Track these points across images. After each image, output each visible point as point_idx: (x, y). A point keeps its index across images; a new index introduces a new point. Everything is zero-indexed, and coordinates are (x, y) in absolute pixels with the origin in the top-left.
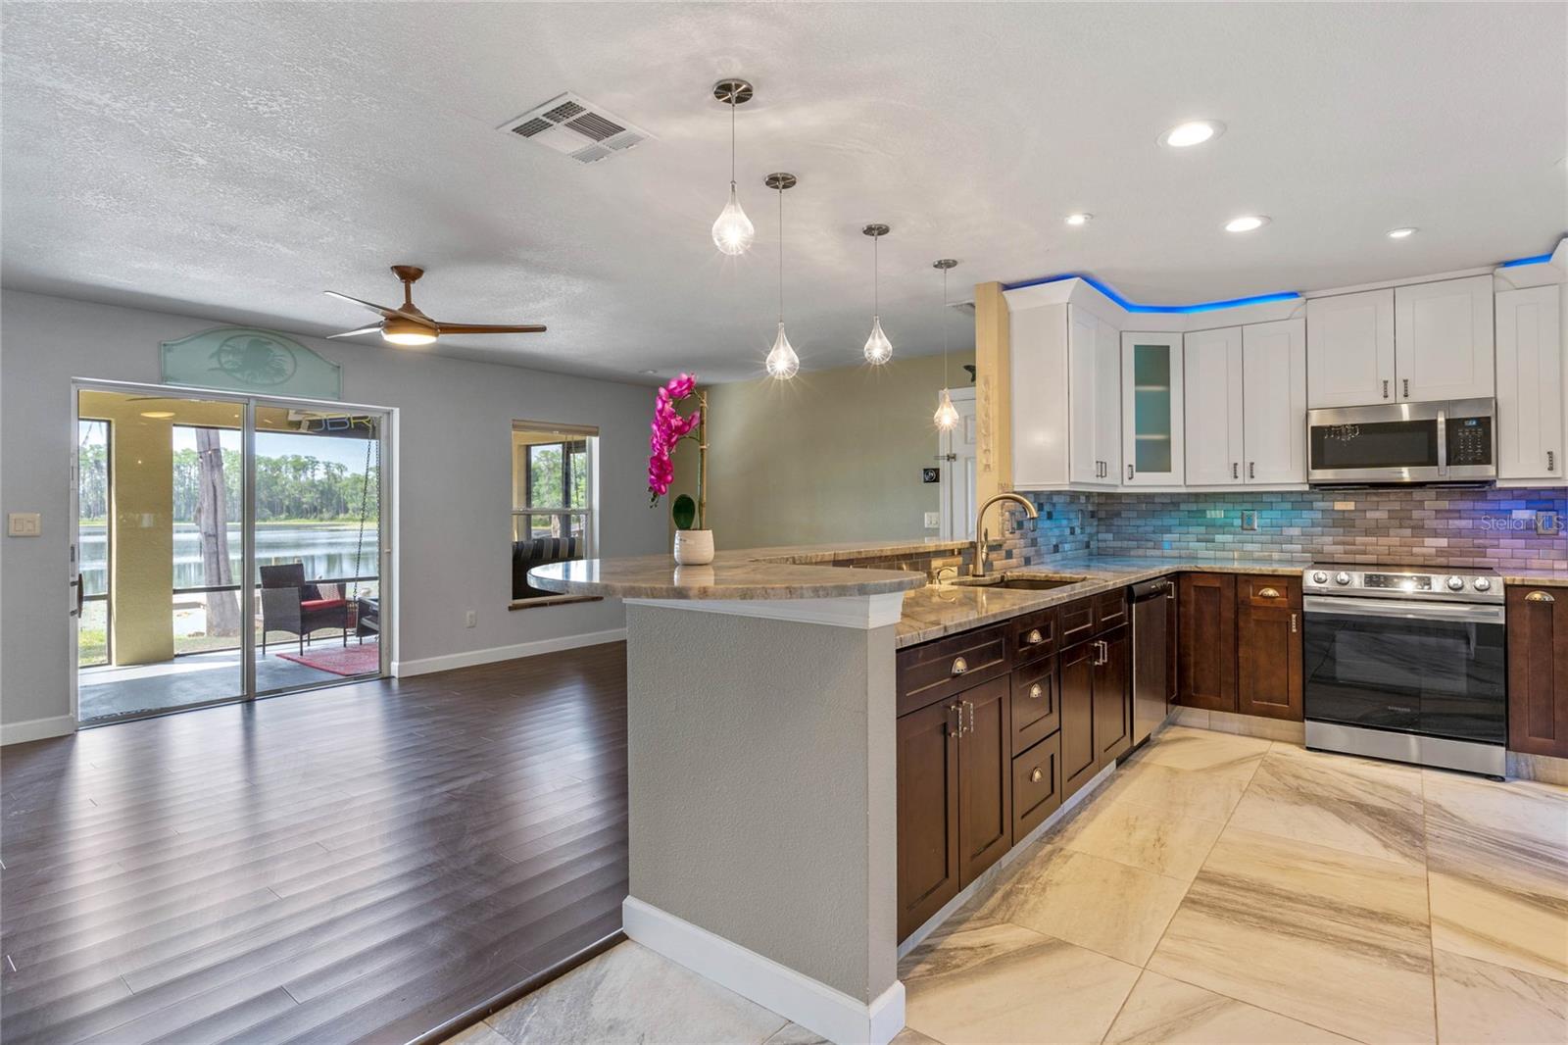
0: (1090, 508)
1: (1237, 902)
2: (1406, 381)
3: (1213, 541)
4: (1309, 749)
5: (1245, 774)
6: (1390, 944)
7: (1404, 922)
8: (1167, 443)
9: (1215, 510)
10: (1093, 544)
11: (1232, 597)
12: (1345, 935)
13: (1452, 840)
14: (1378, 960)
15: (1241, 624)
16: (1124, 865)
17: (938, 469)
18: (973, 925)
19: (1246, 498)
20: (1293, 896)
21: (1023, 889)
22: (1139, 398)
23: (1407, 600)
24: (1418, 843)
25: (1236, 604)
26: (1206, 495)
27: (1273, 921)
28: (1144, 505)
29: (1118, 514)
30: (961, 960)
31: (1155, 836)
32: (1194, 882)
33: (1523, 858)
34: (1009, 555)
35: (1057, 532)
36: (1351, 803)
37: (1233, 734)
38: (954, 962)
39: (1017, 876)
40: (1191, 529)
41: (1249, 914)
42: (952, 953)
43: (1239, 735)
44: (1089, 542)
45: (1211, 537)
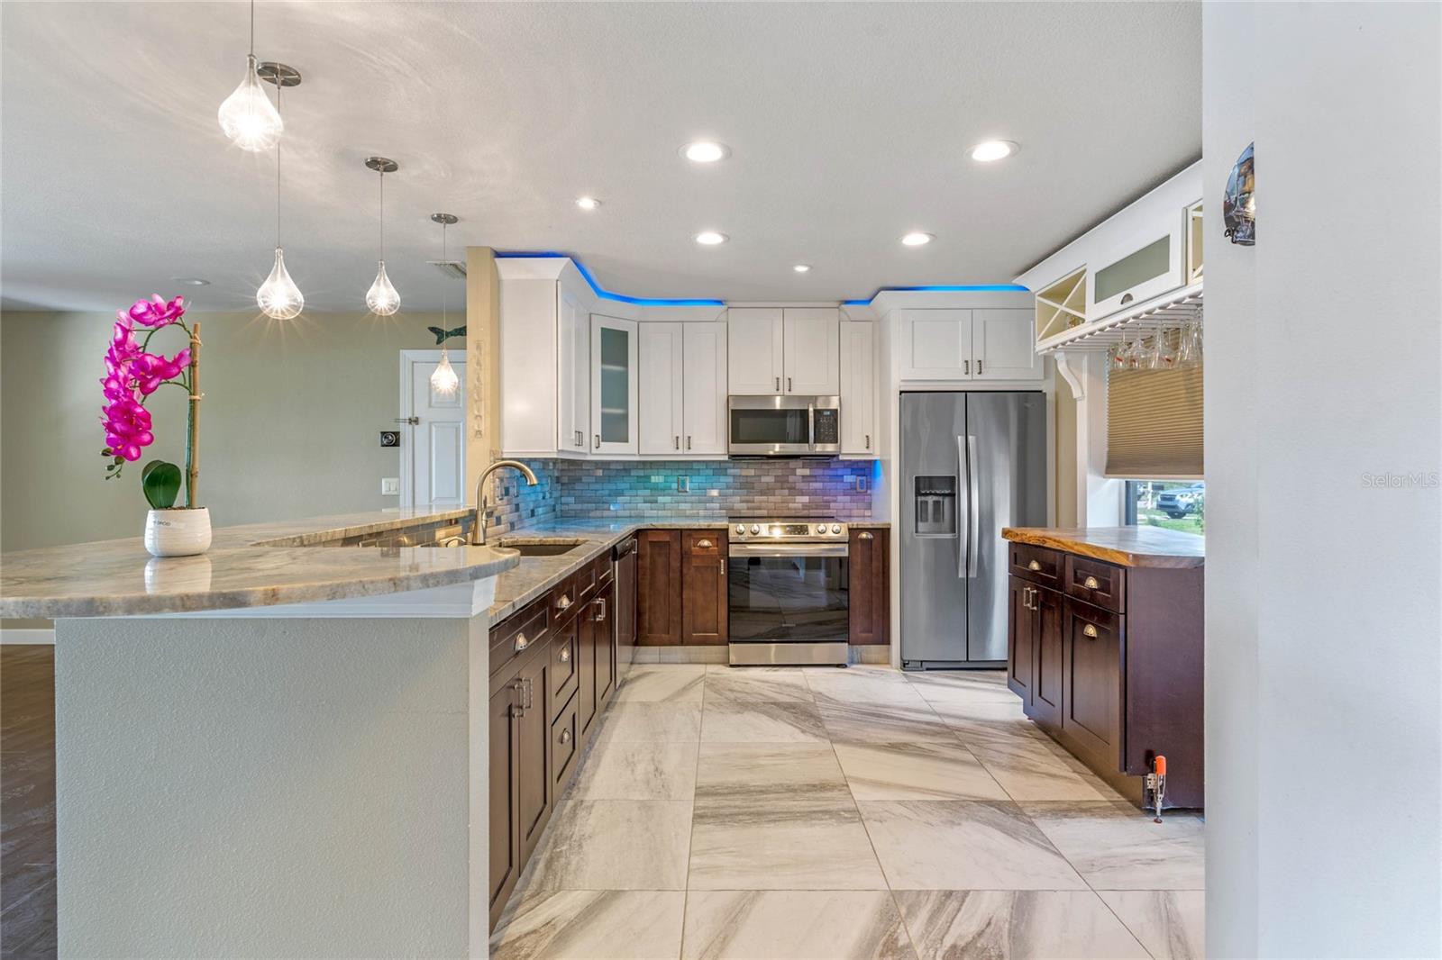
0: (556, 474)
1: (730, 806)
2: (790, 379)
3: (656, 502)
4: (732, 666)
5: (697, 695)
6: (834, 807)
7: (833, 787)
8: (625, 417)
9: (658, 475)
10: (558, 508)
11: (679, 551)
12: (806, 809)
13: (836, 716)
14: (829, 822)
15: (685, 571)
16: (638, 801)
17: (399, 433)
18: (527, 906)
19: (682, 466)
20: (764, 789)
21: (561, 852)
22: (604, 373)
23: (775, 543)
24: (820, 725)
25: (682, 554)
26: (651, 462)
27: (759, 814)
28: (601, 471)
29: (579, 480)
30: (528, 947)
31: (653, 767)
32: (695, 800)
33: (874, 719)
34: (499, 521)
35: (533, 497)
36: (772, 703)
37: (677, 663)
38: (523, 953)
39: (552, 841)
40: (640, 492)
41: (742, 814)
42: (517, 944)
43: (683, 663)
44: (554, 506)
45: (655, 498)
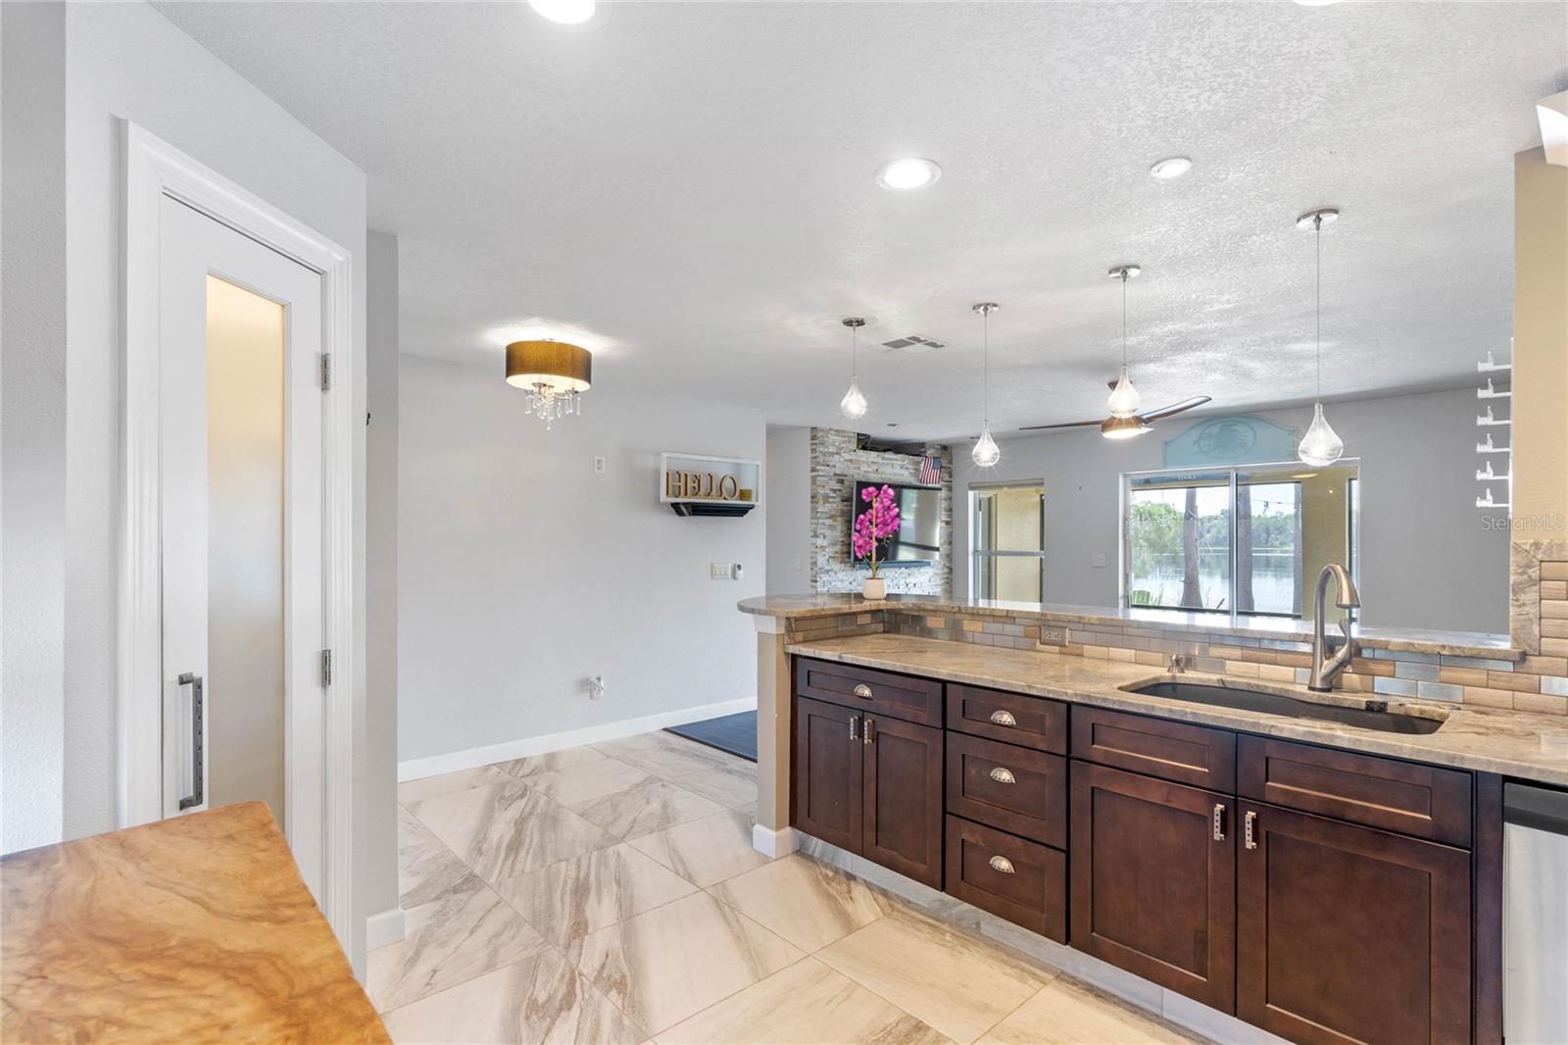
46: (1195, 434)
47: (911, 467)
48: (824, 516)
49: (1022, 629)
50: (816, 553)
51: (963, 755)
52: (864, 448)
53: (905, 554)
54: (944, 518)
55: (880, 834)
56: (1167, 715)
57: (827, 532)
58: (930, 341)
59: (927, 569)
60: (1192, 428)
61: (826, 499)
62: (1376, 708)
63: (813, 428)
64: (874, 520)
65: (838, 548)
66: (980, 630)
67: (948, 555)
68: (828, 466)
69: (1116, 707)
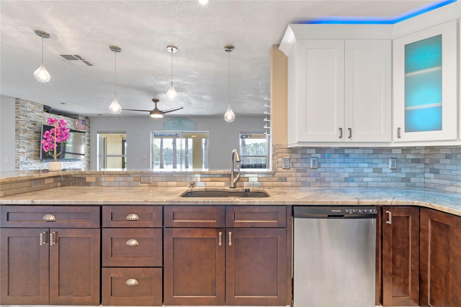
8: (440, 109)
29: (438, 161)
46: (172, 122)
47: (72, 122)
48: (24, 138)
49: (133, 178)
50: (19, 155)
51: (112, 238)
52: (47, 112)
53: (67, 156)
54: (87, 143)
55: (61, 289)
56: (202, 204)
57: (26, 146)
58: (86, 60)
59: (79, 162)
60: (171, 120)
61: (25, 131)
62: (247, 191)
63: (16, 99)
64: (55, 134)
65: (33, 153)
66: (113, 180)
67: (88, 157)
68: (27, 117)
69: (183, 204)
